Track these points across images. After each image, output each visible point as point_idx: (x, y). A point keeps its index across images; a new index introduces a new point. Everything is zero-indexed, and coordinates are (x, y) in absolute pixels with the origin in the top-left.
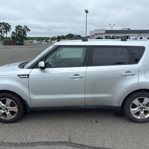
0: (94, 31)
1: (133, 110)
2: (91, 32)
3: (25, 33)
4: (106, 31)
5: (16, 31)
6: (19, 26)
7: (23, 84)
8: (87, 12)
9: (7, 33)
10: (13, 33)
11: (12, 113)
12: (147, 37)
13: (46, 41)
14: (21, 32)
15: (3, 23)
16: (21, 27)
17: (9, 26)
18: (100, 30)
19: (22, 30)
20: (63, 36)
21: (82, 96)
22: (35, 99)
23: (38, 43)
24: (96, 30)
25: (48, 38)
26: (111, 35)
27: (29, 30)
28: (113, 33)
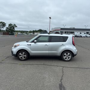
0: (54, 29)
1: (64, 57)
2: (52, 29)
3: (14, 28)
4: (61, 28)
5: (9, 27)
6: (11, 24)
7: (29, 47)
8: (50, 18)
9: (3, 28)
10: (7, 28)
11: (24, 57)
12: (84, 33)
13: (26, 33)
14: (12, 28)
15: (1, 22)
16: (12, 24)
17: (5, 24)
18: (57, 28)
19: (12, 26)
20: (36, 30)
21: (48, 52)
22: (32, 52)
23: (21, 34)
24: (55, 28)
25: (27, 32)
26: (64, 31)
27: (16, 26)
28: (65, 30)
